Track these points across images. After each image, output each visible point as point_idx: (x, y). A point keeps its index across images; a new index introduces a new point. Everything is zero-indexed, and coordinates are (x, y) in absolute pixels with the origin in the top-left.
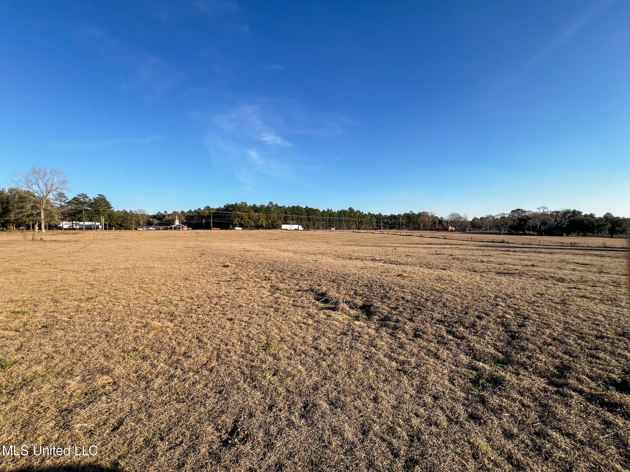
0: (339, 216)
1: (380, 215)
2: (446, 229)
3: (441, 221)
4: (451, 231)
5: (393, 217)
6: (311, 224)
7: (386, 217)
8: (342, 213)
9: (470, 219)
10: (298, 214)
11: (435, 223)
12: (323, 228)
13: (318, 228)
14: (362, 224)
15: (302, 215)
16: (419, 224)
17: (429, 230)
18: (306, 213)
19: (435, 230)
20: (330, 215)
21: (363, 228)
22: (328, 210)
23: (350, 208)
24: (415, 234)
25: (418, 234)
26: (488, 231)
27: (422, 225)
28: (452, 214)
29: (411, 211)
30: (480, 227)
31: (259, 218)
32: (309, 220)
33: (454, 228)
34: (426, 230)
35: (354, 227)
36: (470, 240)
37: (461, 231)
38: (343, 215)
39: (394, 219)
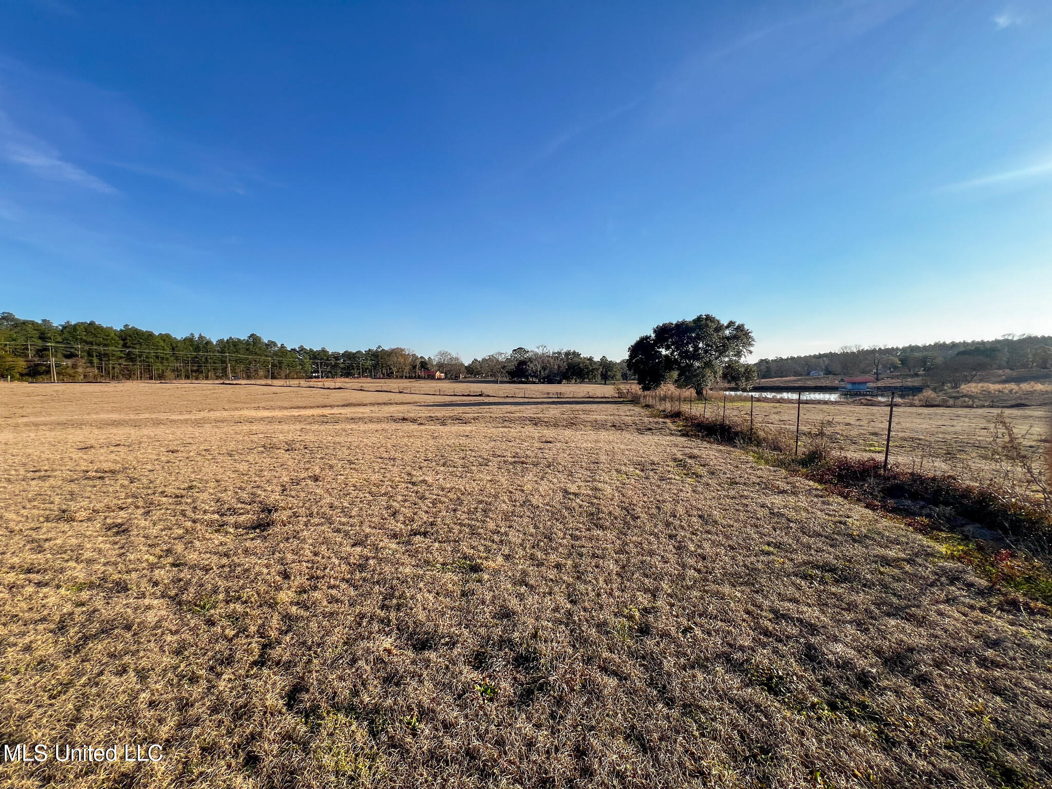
1: (324, 351)
2: (431, 377)
3: (424, 364)
5: (348, 355)
8: (231, 345)
9: (468, 362)
11: (415, 367)
16: (390, 369)
17: (406, 377)
18: (121, 342)
19: (415, 378)
21: (283, 375)
23: (252, 335)
27: (395, 369)
29: (379, 347)
30: (479, 373)
32: (130, 358)
33: (443, 375)
34: (402, 377)
37: (452, 379)
39: (350, 359)
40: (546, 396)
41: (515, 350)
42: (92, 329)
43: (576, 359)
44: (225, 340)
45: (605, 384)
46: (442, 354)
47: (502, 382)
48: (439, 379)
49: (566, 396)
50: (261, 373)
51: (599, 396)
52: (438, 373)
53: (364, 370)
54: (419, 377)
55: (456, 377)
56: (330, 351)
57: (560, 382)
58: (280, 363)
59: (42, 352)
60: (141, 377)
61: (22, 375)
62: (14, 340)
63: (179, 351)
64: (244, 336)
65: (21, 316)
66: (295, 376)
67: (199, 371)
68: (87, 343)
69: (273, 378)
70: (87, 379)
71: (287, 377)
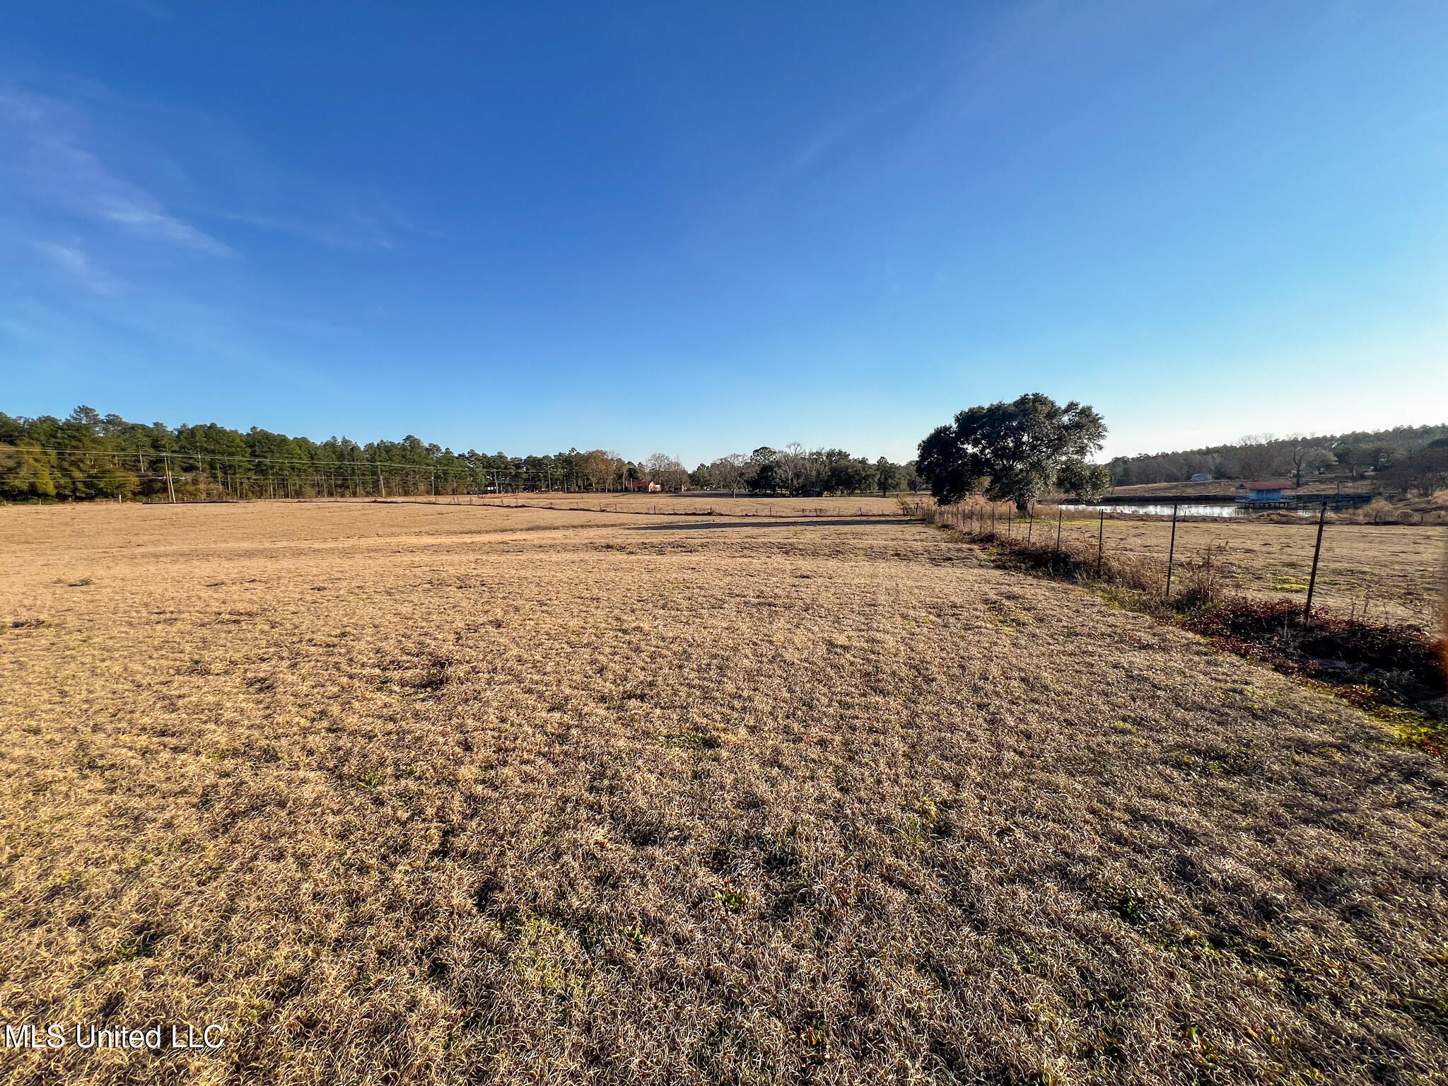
2: (643, 489)
3: (633, 473)
5: (534, 462)
8: (384, 450)
11: (620, 477)
14: (446, 480)
17: (609, 491)
18: (249, 450)
19: (621, 491)
21: (449, 490)
23: (409, 438)
27: (594, 480)
28: (654, 455)
29: (573, 449)
30: (707, 483)
32: (260, 470)
33: (658, 486)
34: (603, 491)
37: (671, 492)
39: (534, 466)
40: (800, 514)
41: (756, 451)
42: (212, 433)
43: (843, 462)
44: (376, 444)
45: (884, 496)
46: (657, 458)
47: (739, 496)
48: (654, 492)
49: (828, 514)
50: (422, 487)
51: (875, 513)
52: (652, 484)
53: (554, 482)
54: (627, 490)
55: (676, 489)
56: (509, 456)
57: (819, 495)
58: (445, 473)
59: (155, 464)
60: (275, 495)
61: (134, 494)
62: (123, 450)
63: (319, 459)
64: (398, 439)
65: (129, 418)
66: (466, 491)
67: (344, 486)
68: (208, 451)
69: (438, 493)
70: (211, 499)
71: (454, 492)
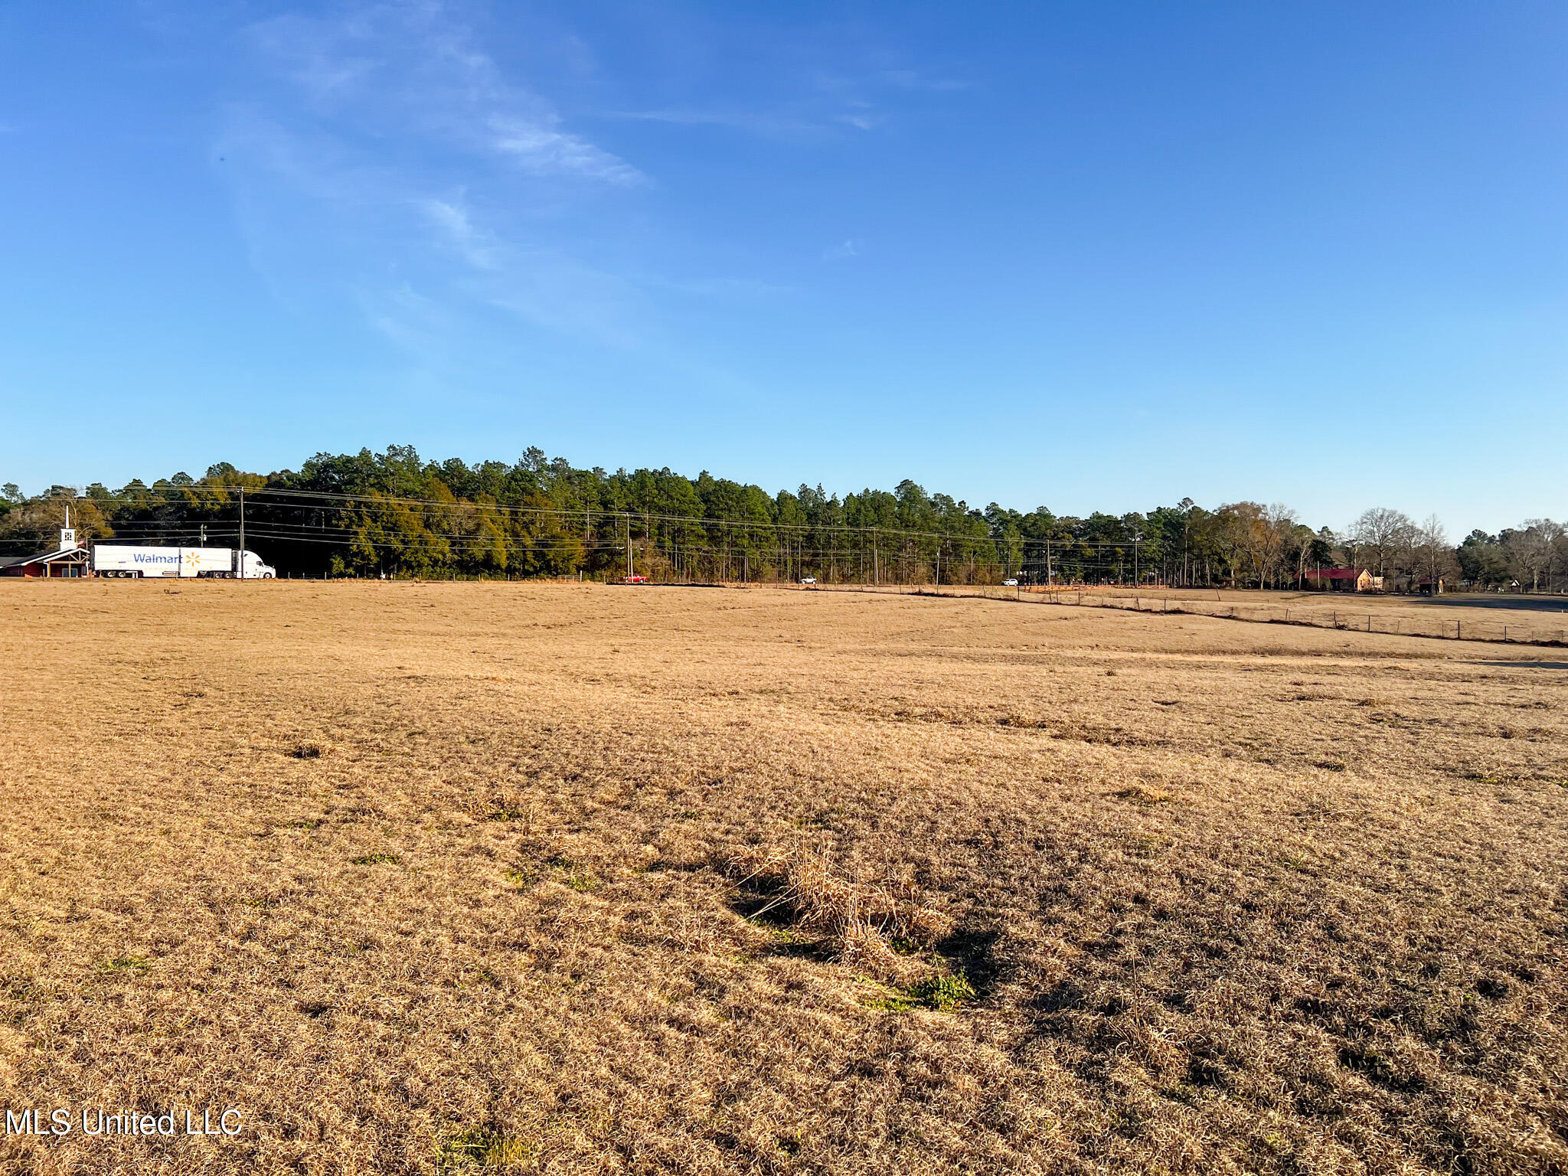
0: (853, 522)
1: (1043, 515)
2: (1343, 585)
3: (1320, 549)
4: (1369, 592)
5: (1101, 527)
6: (723, 556)
7: (1070, 527)
8: (869, 506)
9: (1454, 539)
10: (661, 509)
11: (1295, 556)
12: (781, 576)
13: (756, 576)
14: (958, 556)
15: (683, 513)
16: (1221, 561)
17: (1267, 586)
18: (703, 507)
19: (1294, 587)
20: (812, 517)
21: (963, 575)
22: (804, 490)
23: (905, 483)
24: (1202, 606)
25: (1220, 607)
26: (1534, 595)
27: (1234, 564)
28: (1372, 513)
29: (1186, 501)
30: (1497, 578)
31: (478, 526)
32: (714, 536)
33: (1379, 580)
34: (1255, 586)
35: (922, 570)
36: (1454, 634)
37: (1412, 593)
38: (872, 515)
46: (1376, 519)
50: (921, 567)
52: (1363, 576)
53: (1145, 564)
54: (1308, 586)
55: (1424, 587)
56: (1058, 514)
58: (956, 546)
59: (604, 526)
61: (578, 569)
62: (572, 507)
63: (785, 522)
67: (812, 565)
